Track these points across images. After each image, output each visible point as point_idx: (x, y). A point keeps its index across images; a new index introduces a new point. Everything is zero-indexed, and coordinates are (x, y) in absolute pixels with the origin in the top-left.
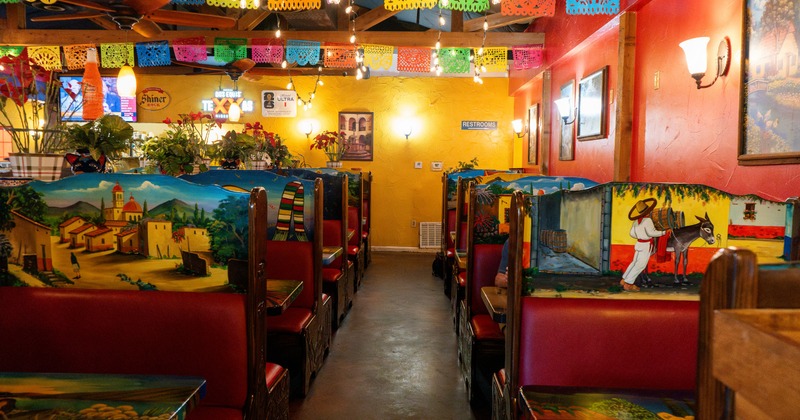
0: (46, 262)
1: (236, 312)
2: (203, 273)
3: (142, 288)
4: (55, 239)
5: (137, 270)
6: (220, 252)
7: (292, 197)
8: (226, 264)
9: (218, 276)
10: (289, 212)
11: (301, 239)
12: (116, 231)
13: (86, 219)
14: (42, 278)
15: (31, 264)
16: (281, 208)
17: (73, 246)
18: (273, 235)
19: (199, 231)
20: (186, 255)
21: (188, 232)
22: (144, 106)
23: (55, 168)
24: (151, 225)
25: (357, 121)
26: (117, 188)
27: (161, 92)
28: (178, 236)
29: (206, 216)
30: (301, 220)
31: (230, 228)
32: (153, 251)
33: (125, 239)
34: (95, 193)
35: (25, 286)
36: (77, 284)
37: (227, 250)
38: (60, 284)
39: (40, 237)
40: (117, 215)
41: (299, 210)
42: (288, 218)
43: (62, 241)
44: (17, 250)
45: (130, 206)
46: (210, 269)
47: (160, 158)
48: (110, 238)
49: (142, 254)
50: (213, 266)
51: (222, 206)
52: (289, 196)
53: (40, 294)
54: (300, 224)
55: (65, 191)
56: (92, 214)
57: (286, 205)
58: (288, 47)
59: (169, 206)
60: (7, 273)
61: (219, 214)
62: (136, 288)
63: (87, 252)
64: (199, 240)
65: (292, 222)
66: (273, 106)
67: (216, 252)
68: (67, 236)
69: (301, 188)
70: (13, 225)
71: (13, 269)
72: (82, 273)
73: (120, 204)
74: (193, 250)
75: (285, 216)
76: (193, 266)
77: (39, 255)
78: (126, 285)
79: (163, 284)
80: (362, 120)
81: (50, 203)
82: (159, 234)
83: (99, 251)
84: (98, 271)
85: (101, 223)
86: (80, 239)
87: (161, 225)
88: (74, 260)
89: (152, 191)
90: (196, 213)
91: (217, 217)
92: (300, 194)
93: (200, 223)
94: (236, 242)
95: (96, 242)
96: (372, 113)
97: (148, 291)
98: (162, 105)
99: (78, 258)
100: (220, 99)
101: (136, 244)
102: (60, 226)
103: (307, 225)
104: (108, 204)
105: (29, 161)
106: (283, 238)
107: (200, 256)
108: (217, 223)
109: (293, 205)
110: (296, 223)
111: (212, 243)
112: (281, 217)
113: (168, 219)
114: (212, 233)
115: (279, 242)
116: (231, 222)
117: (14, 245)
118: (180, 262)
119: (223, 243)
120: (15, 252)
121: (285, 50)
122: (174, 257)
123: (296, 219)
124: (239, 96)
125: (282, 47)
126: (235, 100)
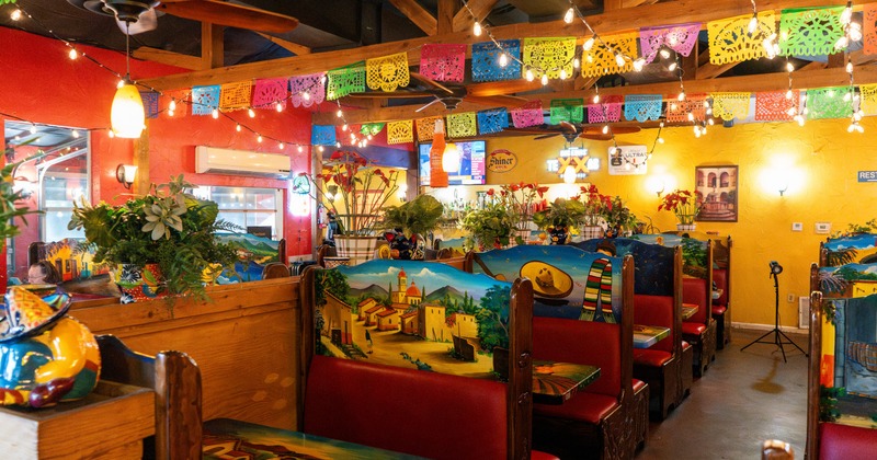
0: (348, 336)
1: (499, 400)
2: (471, 359)
3: (420, 368)
4: (354, 317)
5: (416, 350)
6: (487, 339)
7: (599, 275)
8: (491, 351)
9: (484, 363)
10: (596, 291)
11: (609, 320)
12: (401, 313)
13: (377, 300)
14: (347, 352)
15: (339, 337)
16: (587, 286)
17: (367, 325)
18: (579, 315)
19: (468, 318)
20: (457, 340)
21: (459, 317)
22: (494, 168)
23: (368, 249)
24: (428, 309)
25: (718, 176)
26: (402, 274)
27: (508, 153)
28: (450, 321)
29: (474, 304)
30: (608, 299)
31: (496, 317)
32: (429, 334)
33: (407, 321)
34: (384, 277)
35: (332, 356)
36: (370, 359)
37: (493, 338)
38: (357, 357)
39: (344, 314)
40: (401, 299)
41: (606, 289)
42: (595, 297)
43: (360, 319)
44: (328, 325)
45: (412, 291)
46: (477, 355)
47: (477, 232)
48: (396, 319)
49: (419, 336)
50: (480, 353)
51: (488, 294)
52: (596, 273)
53: (341, 364)
55: (362, 275)
56: (383, 296)
57: (593, 283)
58: (626, 104)
59: (443, 292)
60: (320, 343)
61: (485, 302)
62: (415, 367)
63: (378, 330)
64: (469, 327)
65: (599, 302)
66: (621, 163)
67: (482, 339)
68: (363, 315)
69: (609, 265)
70: (325, 302)
71: (325, 340)
72: (373, 348)
73: (404, 289)
74: (462, 335)
75: (592, 294)
76: (462, 351)
77: (343, 331)
78: (407, 363)
79: (437, 366)
80: (724, 175)
81: (352, 285)
82: (435, 317)
83: (386, 330)
84: (386, 348)
85: (389, 306)
86: (373, 318)
87: (436, 309)
88: (368, 337)
89: (431, 278)
90: (465, 300)
91: (484, 305)
92: (607, 272)
93: (469, 310)
94: (501, 331)
95: (385, 322)
96: (736, 167)
97: (425, 370)
98: (509, 166)
99: (371, 335)
100: (565, 159)
101: (415, 326)
102: (358, 305)
103: (616, 305)
104: (395, 289)
105: (348, 243)
106: (590, 318)
107: (469, 342)
108: (484, 312)
109: (600, 283)
110: (603, 302)
111: (480, 330)
112: (588, 296)
113: (442, 304)
114: (480, 320)
115: (585, 322)
116: (496, 311)
117: (326, 320)
118: (452, 346)
119: (489, 331)
120: (326, 326)
121: (623, 107)
122: (447, 341)
123: (603, 299)
124: (585, 154)
125: (620, 104)
126: (581, 158)
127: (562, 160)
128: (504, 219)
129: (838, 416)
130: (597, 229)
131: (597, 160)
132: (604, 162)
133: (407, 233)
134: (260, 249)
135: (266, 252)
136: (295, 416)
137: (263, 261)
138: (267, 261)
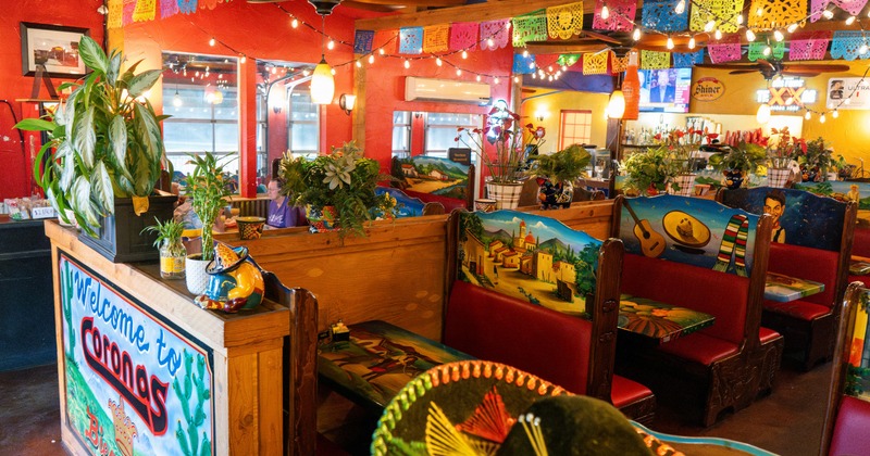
0: (481, 268)
1: (586, 336)
2: (569, 300)
3: (531, 301)
4: (487, 254)
5: (531, 287)
6: (582, 285)
7: (736, 230)
8: (585, 296)
9: (578, 305)
10: (732, 244)
11: (741, 273)
12: (520, 255)
13: (504, 243)
14: (480, 281)
15: (474, 268)
16: (724, 239)
17: (495, 261)
18: (714, 265)
19: (570, 266)
20: (560, 283)
21: (562, 265)
22: (699, 97)
23: (513, 194)
24: (540, 255)
26: (523, 224)
27: (716, 81)
28: (556, 267)
29: (575, 255)
30: (743, 254)
31: (590, 268)
32: (540, 276)
33: (524, 262)
34: (510, 225)
35: (469, 282)
36: (496, 288)
37: (586, 285)
38: (487, 286)
39: (479, 249)
40: (521, 245)
41: (741, 244)
42: (730, 250)
43: (490, 256)
44: (467, 258)
45: (529, 239)
46: (574, 297)
48: (516, 259)
49: (532, 276)
50: (576, 296)
51: (586, 249)
52: (733, 228)
53: (474, 289)
54: (741, 259)
55: (494, 221)
56: (507, 239)
57: (729, 236)
58: (834, 40)
59: (552, 242)
60: (461, 271)
61: (583, 255)
62: (528, 299)
63: (503, 266)
64: (569, 273)
65: (733, 256)
66: (841, 97)
67: (578, 285)
68: (493, 253)
69: (746, 222)
70: (467, 239)
71: (465, 269)
72: (499, 281)
73: (523, 236)
74: (564, 280)
75: (727, 247)
76: (563, 293)
77: (478, 263)
78: (522, 296)
79: (544, 301)
81: (486, 228)
82: (545, 262)
83: (509, 267)
84: (509, 282)
85: (512, 248)
86: (500, 257)
87: (546, 256)
88: (495, 271)
89: (543, 230)
90: (568, 251)
91: (582, 258)
92: (744, 228)
93: (571, 260)
94: (593, 281)
95: (508, 260)
97: (535, 303)
98: (716, 95)
99: (498, 270)
100: (778, 89)
101: (530, 267)
102: (490, 245)
103: (749, 260)
104: (517, 235)
106: (723, 269)
107: (569, 286)
108: (581, 263)
109: (736, 238)
110: (737, 256)
111: (577, 277)
112: (723, 248)
113: (550, 252)
114: (578, 270)
115: (719, 273)
116: (590, 263)
117: (466, 253)
118: (556, 287)
119: (584, 279)
120: (466, 257)
121: (830, 43)
122: (552, 283)
123: (738, 253)
124: (800, 85)
125: (827, 40)
126: (796, 89)
127: (774, 91)
128: (661, 166)
129: (861, 392)
130: (786, 172)
131: (813, 93)
132: (821, 95)
133: (553, 180)
134: (454, 172)
135: (459, 176)
136: (440, 325)
137: (455, 183)
138: (459, 184)
